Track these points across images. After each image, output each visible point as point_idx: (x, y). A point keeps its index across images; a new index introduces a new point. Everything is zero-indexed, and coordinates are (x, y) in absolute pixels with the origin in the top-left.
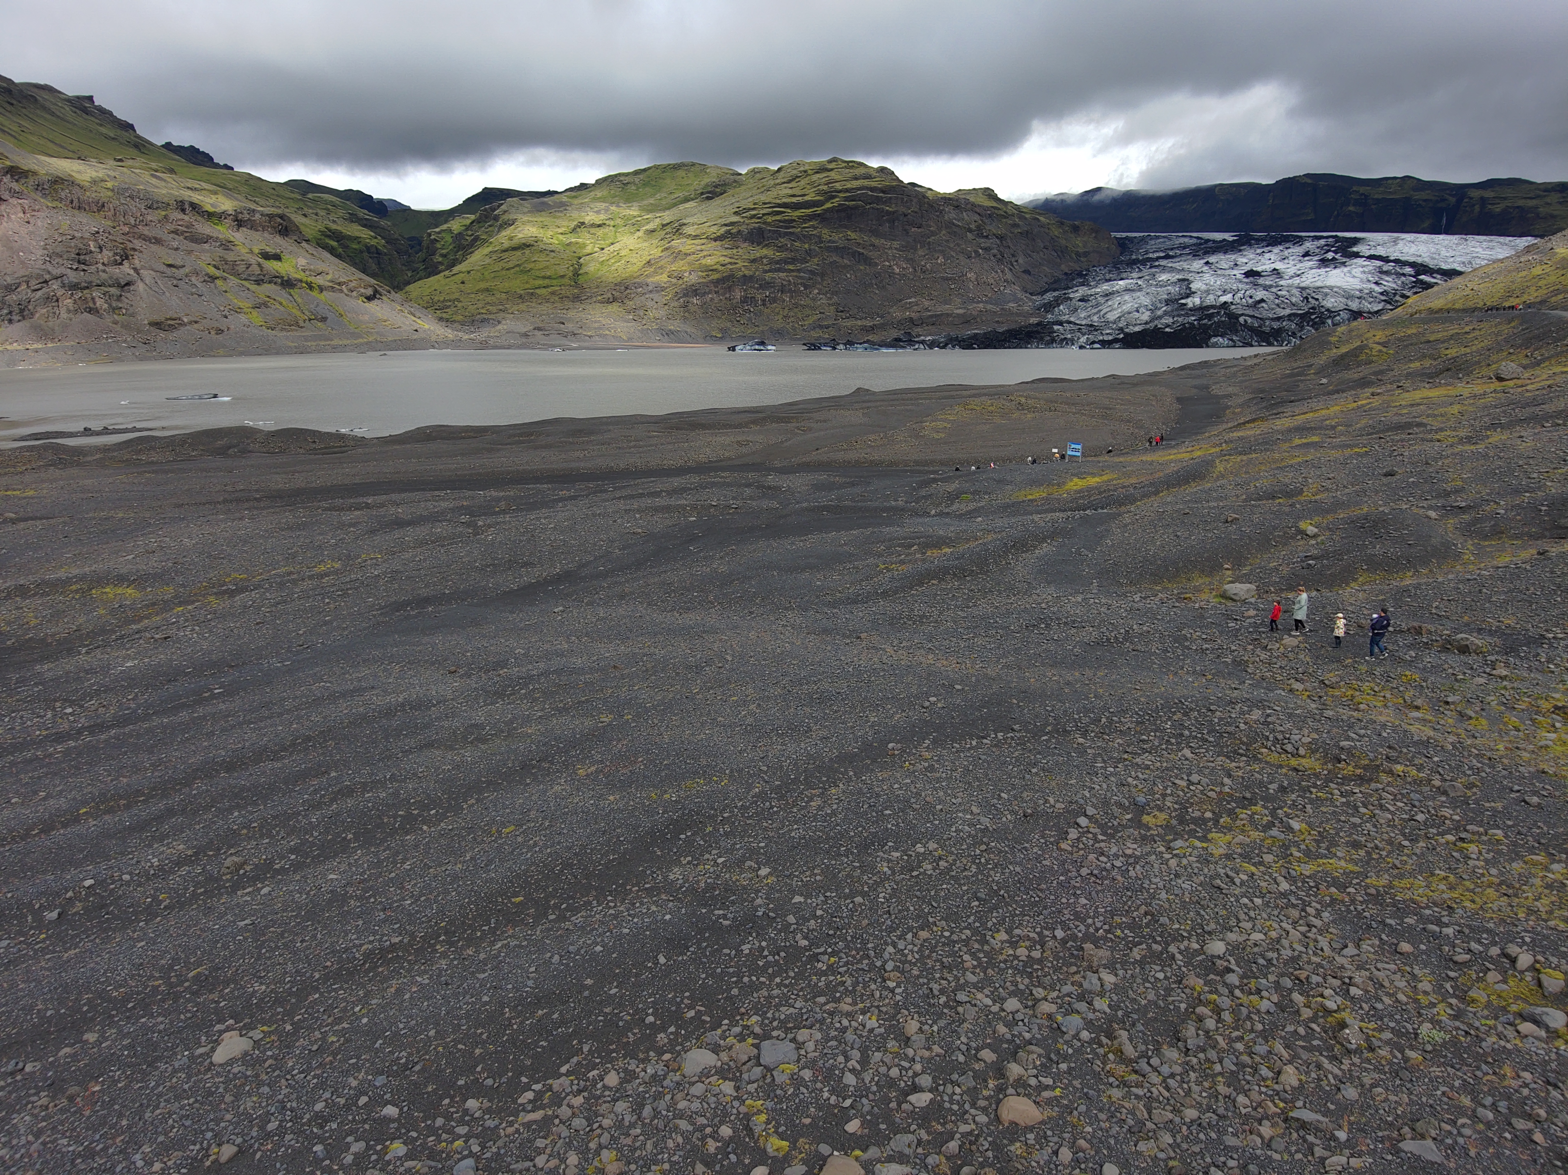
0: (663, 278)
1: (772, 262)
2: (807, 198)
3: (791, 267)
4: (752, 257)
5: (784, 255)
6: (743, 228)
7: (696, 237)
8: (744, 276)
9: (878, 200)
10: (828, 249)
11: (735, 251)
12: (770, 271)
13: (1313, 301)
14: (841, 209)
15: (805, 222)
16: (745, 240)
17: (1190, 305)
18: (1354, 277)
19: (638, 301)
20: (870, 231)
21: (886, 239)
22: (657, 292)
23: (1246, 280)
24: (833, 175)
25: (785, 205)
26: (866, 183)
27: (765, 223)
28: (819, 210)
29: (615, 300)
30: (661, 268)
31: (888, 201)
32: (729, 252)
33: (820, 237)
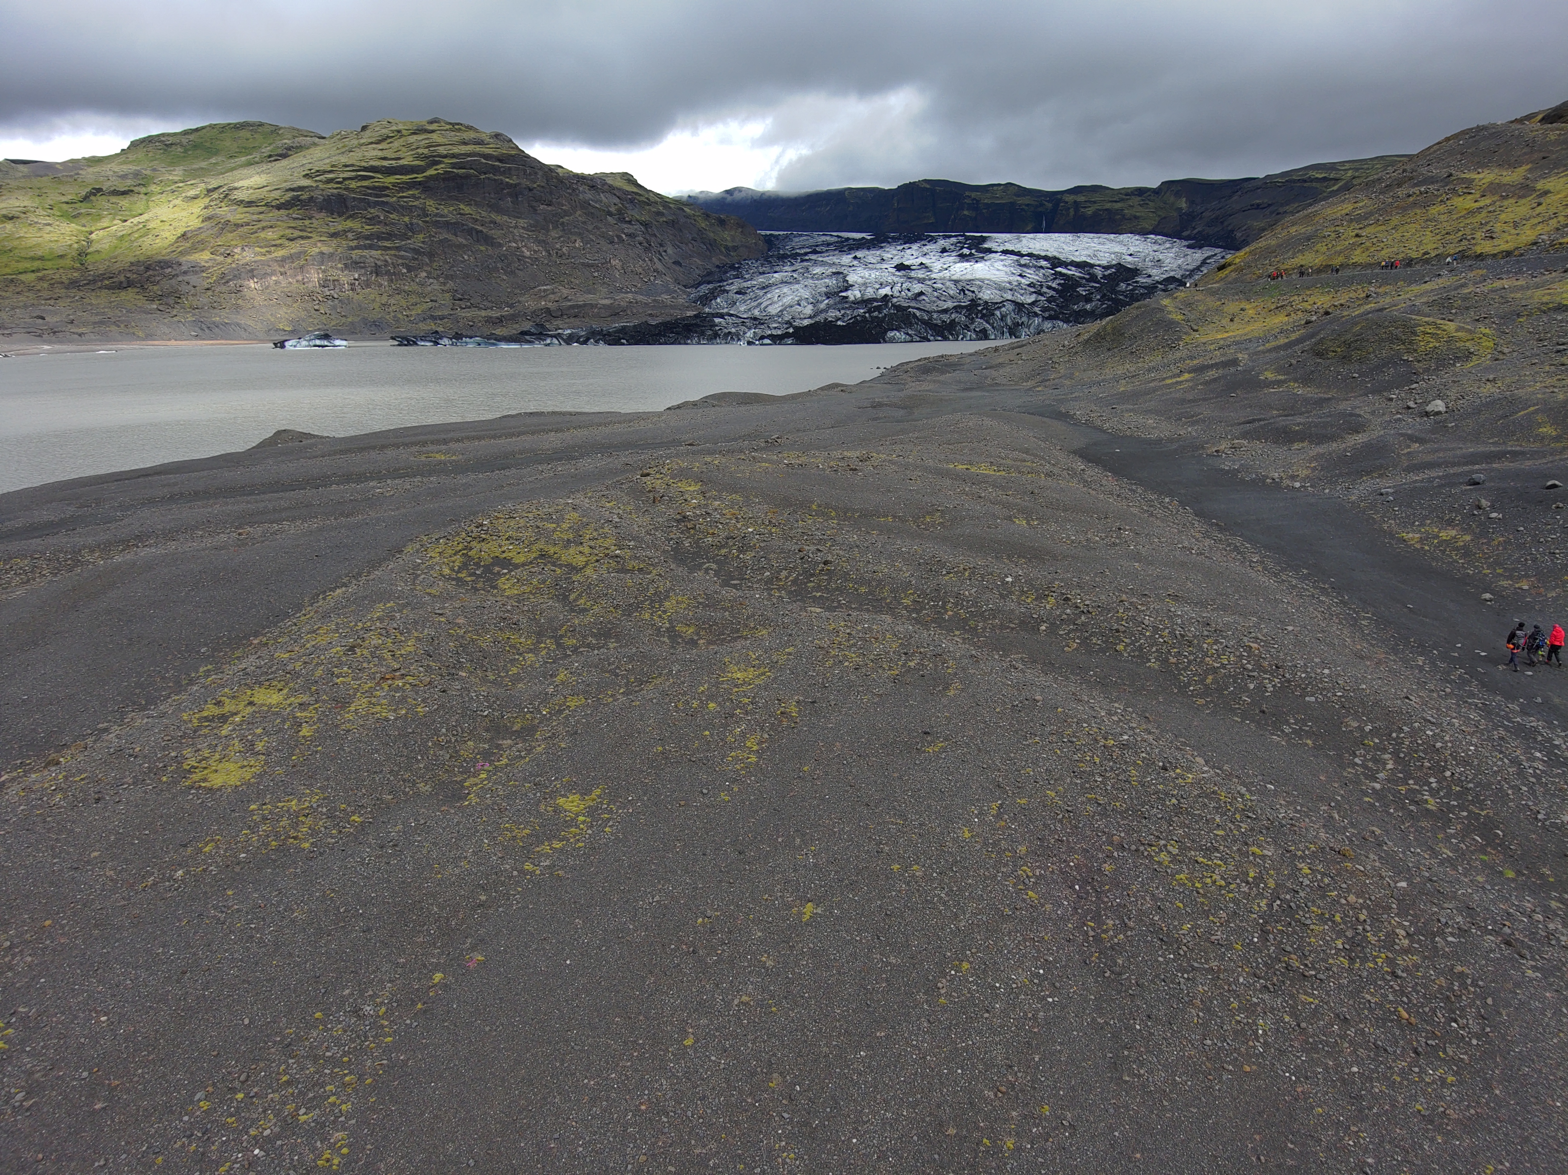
0: (203, 257)
1: (359, 236)
2: (402, 162)
3: (387, 244)
4: (332, 230)
5: (376, 229)
6: (316, 194)
7: (250, 204)
8: (322, 253)
9: (495, 170)
10: (436, 224)
11: (307, 222)
12: (357, 248)
13: (970, 294)
14: (447, 177)
15: (402, 190)
16: (321, 209)
17: (852, 298)
18: (998, 270)
19: (166, 285)
20: (489, 206)
21: (508, 215)
22: (196, 273)
23: (897, 273)
24: (435, 137)
25: (373, 169)
26: (478, 149)
27: (347, 189)
28: (420, 177)
29: (130, 284)
30: (202, 242)
31: (508, 172)
32: (300, 223)
33: (423, 209)
